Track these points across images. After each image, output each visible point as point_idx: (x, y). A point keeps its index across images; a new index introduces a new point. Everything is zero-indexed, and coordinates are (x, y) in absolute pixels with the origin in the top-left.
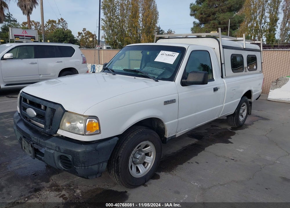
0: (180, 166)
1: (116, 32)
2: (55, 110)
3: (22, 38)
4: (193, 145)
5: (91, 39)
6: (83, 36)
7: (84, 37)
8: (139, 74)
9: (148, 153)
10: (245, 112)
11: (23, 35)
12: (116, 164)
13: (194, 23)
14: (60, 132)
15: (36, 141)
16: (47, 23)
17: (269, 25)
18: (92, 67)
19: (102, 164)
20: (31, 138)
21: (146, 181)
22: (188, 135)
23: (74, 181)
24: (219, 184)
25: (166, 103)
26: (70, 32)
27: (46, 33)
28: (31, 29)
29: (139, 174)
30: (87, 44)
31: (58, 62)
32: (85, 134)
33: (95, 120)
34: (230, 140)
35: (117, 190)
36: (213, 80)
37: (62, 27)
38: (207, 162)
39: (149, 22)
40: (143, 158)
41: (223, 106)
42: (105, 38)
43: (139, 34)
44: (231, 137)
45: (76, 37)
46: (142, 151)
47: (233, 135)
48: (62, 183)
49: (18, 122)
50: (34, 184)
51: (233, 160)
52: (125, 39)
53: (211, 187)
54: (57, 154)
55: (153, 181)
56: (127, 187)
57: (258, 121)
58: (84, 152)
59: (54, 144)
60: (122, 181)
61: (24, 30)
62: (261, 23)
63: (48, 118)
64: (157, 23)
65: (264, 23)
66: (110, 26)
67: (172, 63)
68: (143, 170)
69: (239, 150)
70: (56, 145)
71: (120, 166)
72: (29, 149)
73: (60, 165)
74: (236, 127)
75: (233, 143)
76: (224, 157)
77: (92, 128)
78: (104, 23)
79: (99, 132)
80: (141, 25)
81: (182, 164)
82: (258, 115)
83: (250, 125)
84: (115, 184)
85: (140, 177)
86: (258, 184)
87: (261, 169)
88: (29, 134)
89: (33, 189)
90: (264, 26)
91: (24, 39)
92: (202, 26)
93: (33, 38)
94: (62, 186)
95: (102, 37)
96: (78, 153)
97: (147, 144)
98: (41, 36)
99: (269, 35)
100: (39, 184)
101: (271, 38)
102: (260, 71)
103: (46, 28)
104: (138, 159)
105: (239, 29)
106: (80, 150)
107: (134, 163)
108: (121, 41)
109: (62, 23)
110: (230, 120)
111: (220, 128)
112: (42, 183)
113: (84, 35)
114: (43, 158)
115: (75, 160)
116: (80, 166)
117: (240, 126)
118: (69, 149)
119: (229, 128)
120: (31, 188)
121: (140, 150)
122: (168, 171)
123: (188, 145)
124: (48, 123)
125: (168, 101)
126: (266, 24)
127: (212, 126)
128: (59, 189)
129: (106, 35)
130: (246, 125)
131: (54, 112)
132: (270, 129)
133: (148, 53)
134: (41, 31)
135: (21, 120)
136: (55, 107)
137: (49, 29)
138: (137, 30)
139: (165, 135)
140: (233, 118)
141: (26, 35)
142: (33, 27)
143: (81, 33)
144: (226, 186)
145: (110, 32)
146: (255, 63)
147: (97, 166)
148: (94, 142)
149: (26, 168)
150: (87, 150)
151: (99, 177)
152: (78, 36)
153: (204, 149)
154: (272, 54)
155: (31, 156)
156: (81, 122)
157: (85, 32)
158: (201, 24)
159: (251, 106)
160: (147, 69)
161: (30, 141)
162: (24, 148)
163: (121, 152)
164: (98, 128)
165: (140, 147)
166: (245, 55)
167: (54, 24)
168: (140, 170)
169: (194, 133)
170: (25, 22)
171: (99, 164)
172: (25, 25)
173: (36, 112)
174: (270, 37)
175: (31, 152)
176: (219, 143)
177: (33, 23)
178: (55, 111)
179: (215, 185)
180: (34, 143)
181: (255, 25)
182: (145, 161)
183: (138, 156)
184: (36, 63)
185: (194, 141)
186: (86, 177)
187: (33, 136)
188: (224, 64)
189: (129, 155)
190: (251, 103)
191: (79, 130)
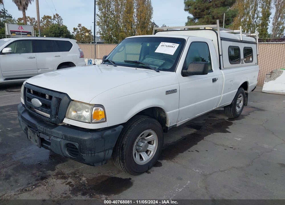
0: (180, 154)
1: (111, 28)
2: (61, 99)
3: (18, 34)
4: (192, 134)
5: (87, 34)
6: (78, 32)
7: (80, 33)
8: (140, 65)
9: (151, 141)
10: (242, 103)
11: (19, 30)
12: (121, 152)
13: (188, 18)
14: (66, 121)
15: (42, 130)
16: (42, 19)
17: (262, 20)
18: (89, 62)
19: (108, 151)
20: (37, 128)
21: (149, 168)
22: (186, 125)
23: (79, 169)
24: (219, 170)
25: (168, 92)
26: (66, 28)
27: (42, 28)
28: (27, 24)
29: (142, 162)
30: (82, 39)
31: (56, 56)
32: (91, 122)
33: (101, 109)
34: (227, 129)
35: (122, 177)
36: (211, 71)
37: (57, 23)
38: (207, 151)
39: (144, 18)
40: (146, 146)
41: (221, 97)
42: (101, 34)
43: (134, 29)
44: (229, 127)
45: (72, 33)
46: (145, 140)
47: (230, 125)
48: (67, 171)
49: (23, 113)
50: (40, 173)
51: (232, 148)
52: (120, 34)
53: (212, 173)
54: (64, 142)
55: (155, 169)
56: (131, 174)
57: (253, 111)
58: (91, 140)
59: (60, 132)
60: (127, 168)
61: (20, 26)
62: (253, 18)
63: (53, 108)
64: (152, 18)
65: (257, 18)
66: (105, 21)
67: (173, 54)
68: (146, 158)
69: (237, 139)
70: (62, 134)
71: (124, 153)
72: (34, 139)
73: (67, 153)
74: (234, 117)
75: (231, 133)
76: (223, 145)
77: (98, 116)
78: (99, 18)
79: (105, 120)
80: (136, 21)
81: (182, 152)
82: (253, 106)
83: (246, 115)
84: (119, 172)
85: (144, 164)
86: (256, 170)
87: (259, 156)
88: (35, 123)
89: (40, 177)
90: (257, 21)
91: (20, 34)
92: (196, 21)
93: (29, 34)
94: (67, 174)
95: (98, 33)
96: (85, 140)
97: (150, 133)
98: (37, 32)
99: (261, 30)
100: (45, 172)
101: (264, 32)
102: (256, 63)
103: (42, 24)
104: (141, 147)
105: (233, 24)
106: (86, 137)
107: (137, 151)
108: (116, 36)
109: (57, 19)
110: (227, 111)
111: (217, 119)
112: (48, 172)
113: (79, 30)
114: (49, 146)
115: (82, 147)
116: (87, 153)
117: (237, 117)
118: (76, 137)
119: (226, 118)
120: (38, 176)
121: (143, 139)
122: (169, 159)
123: (188, 135)
124: (54, 112)
125: (170, 91)
126: (259, 18)
127: (210, 117)
128: (65, 177)
129: (101, 30)
130: (242, 116)
131: (59, 101)
132: (266, 119)
133: (148, 45)
134: (37, 27)
135: (26, 111)
136: (61, 96)
137: (44, 25)
138: (132, 25)
139: (166, 124)
140: (230, 108)
141: (22, 30)
142: (28, 23)
143: (77, 29)
144: (226, 172)
145: (105, 27)
146: (251, 55)
147: (103, 153)
148: (100, 130)
149: (31, 158)
150: (94, 137)
151: (105, 164)
152: (73, 31)
153: (203, 139)
154: (266, 47)
155: (37, 145)
156: (87, 110)
157: (80, 27)
158: (195, 19)
159: (247, 97)
160: (148, 60)
161: (36, 131)
162: (29, 138)
163: (126, 140)
164: (104, 117)
165: (143, 136)
166: (242, 47)
167: (49, 20)
168: (143, 157)
169: (192, 123)
170: (21, 18)
171: (105, 151)
172: (21, 21)
173: (41, 102)
174: (262, 32)
175: (37, 141)
176: (217, 132)
177: (28, 19)
178: (61, 101)
179: (216, 172)
180: (40, 133)
181: (248, 20)
182: (148, 149)
183: (142, 144)
184: (34, 58)
185: (193, 131)
186: (92, 164)
187: (39, 126)
188: (221, 55)
189: (133, 144)
190: (247, 94)
191: (85, 118)
